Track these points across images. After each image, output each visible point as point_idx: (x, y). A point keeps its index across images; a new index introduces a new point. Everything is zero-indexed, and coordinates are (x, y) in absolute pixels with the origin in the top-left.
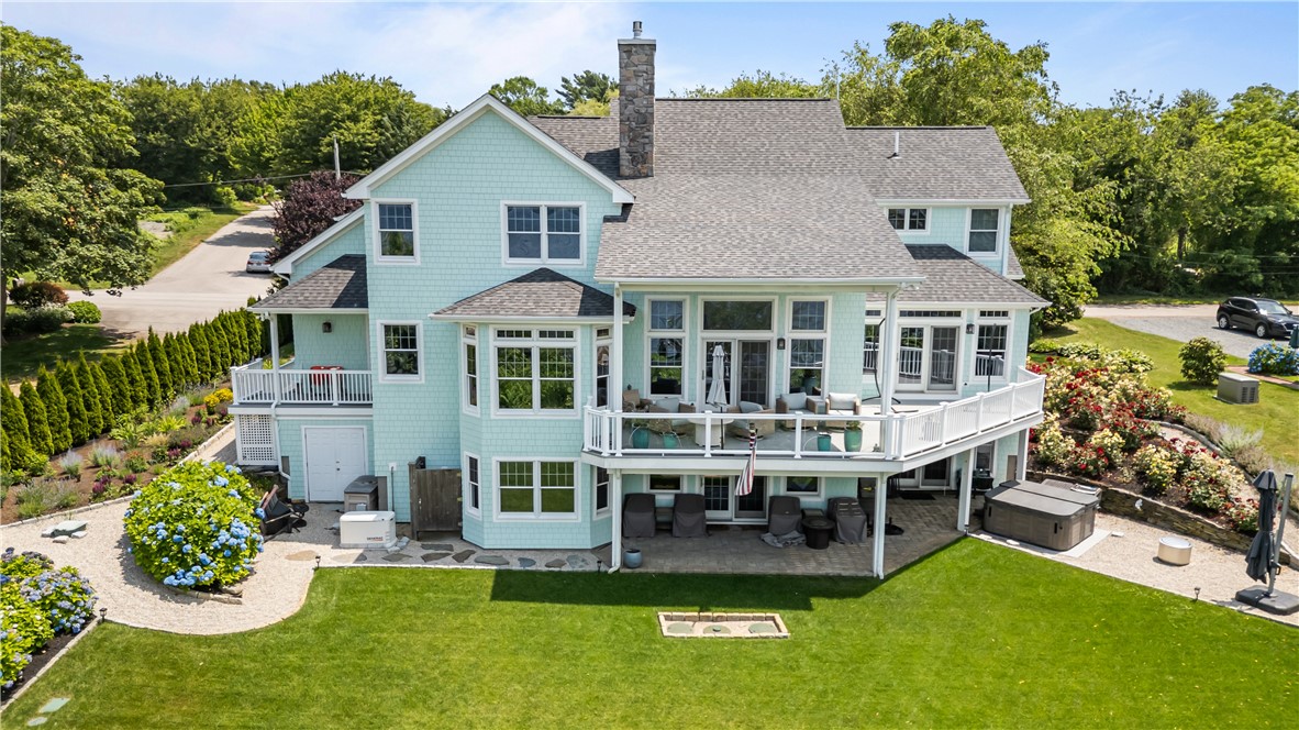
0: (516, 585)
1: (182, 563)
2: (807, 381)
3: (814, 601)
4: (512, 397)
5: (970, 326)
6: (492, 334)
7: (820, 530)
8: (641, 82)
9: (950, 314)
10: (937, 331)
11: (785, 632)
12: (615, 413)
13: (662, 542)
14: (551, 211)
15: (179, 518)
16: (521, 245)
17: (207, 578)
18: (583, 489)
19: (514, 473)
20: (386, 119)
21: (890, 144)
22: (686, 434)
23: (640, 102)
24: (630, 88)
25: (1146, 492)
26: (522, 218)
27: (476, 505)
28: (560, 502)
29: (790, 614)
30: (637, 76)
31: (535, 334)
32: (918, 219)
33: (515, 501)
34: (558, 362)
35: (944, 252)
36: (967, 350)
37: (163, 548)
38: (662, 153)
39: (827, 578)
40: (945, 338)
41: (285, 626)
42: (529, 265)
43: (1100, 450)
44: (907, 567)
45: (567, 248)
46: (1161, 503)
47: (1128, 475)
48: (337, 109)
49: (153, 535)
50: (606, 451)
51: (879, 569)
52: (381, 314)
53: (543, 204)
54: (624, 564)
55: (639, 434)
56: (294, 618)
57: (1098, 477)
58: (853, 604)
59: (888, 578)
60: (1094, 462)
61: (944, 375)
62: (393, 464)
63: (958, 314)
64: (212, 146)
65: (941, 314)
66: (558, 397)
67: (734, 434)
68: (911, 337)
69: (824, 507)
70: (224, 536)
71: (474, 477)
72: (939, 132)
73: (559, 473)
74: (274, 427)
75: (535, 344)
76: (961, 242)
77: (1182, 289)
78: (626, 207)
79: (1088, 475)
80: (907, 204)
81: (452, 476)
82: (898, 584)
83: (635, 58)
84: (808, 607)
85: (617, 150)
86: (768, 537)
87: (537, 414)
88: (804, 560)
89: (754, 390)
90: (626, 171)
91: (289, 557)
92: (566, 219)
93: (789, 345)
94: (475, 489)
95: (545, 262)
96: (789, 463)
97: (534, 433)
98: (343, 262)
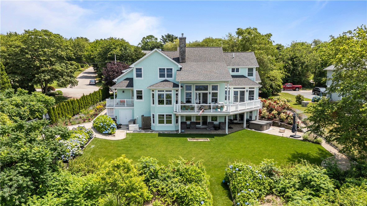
0: (162, 135)
1: (106, 129)
2: (215, 100)
3: (215, 137)
5: (247, 91)
6: (157, 91)
7: (217, 128)
8: (183, 45)
9: (243, 88)
10: (241, 91)
11: (209, 140)
12: (179, 104)
13: (188, 130)
14: (167, 69)
15: (105, 122)
16: (162, 75)
17: (110, 132)
18: (173, 119)
19: (161, 116)
20: (123, 48)
21: (232, 55)
23: (183, 49)
24: (181, 46)
25: (280, 122)
26: (162, 70)
27: (154, 123)
28: (169, 122)
29: (210, 138)
30: (182, 44)
31: (165, 91)
32: (238, 70)
33: (161, 122)
34: (169, 96)
35: (243, 76)
36: (247, 95)
37: (102, 127)
38: (187, 58)
39: (218, 134)
40: (242, 93)
41: (124, 139)
42: (163, 79)
43: (273, 114)
44: (232, 133)
45: (170, 76)
46: (283, 123)
47: (278, 119)
48: (111, 46)
49: (101, 125)
50: (178, 111)
51: (227, 132)
52: (135, 89)
53: (166, 68)
54: (181, 132)
55: (183, 108)
56: (125, 138)
57: (272, 120)
58: (222, 137)
59: (228, 134)
60: (272, 117)
61: (242, 100)
62: (138, 116)
63: (245, 88)
64: (76, 55)
65: (241, 88)
66: (169, 102)
67: (200, 108)
68: (236, 93)
69: (218, 124)
70: (112, 125)
71: (153, 118)
72: (243, 53)
73: (169, 116)
74: (114, 110)
75: (165, 93)
76: (246, 74)
77: (309, 87)
78: (181, 68)
79: (271, 119)
80: (235, 67)
81: (149, 118)
82: (230, 135)
83: (182, 40)
84: (214, 138)
85: (179, 57)
86: (207, 129)
87: (165, 106)
88: (214, 132)
89: (205, 101)
90: (180, 61)
91: (120, 132)
92: (170, 70)
93: (211, 93)
94: (154, 120)
95: (166, 78)
96: (210, 113)
97: (164, 109)
98: (127, 79)
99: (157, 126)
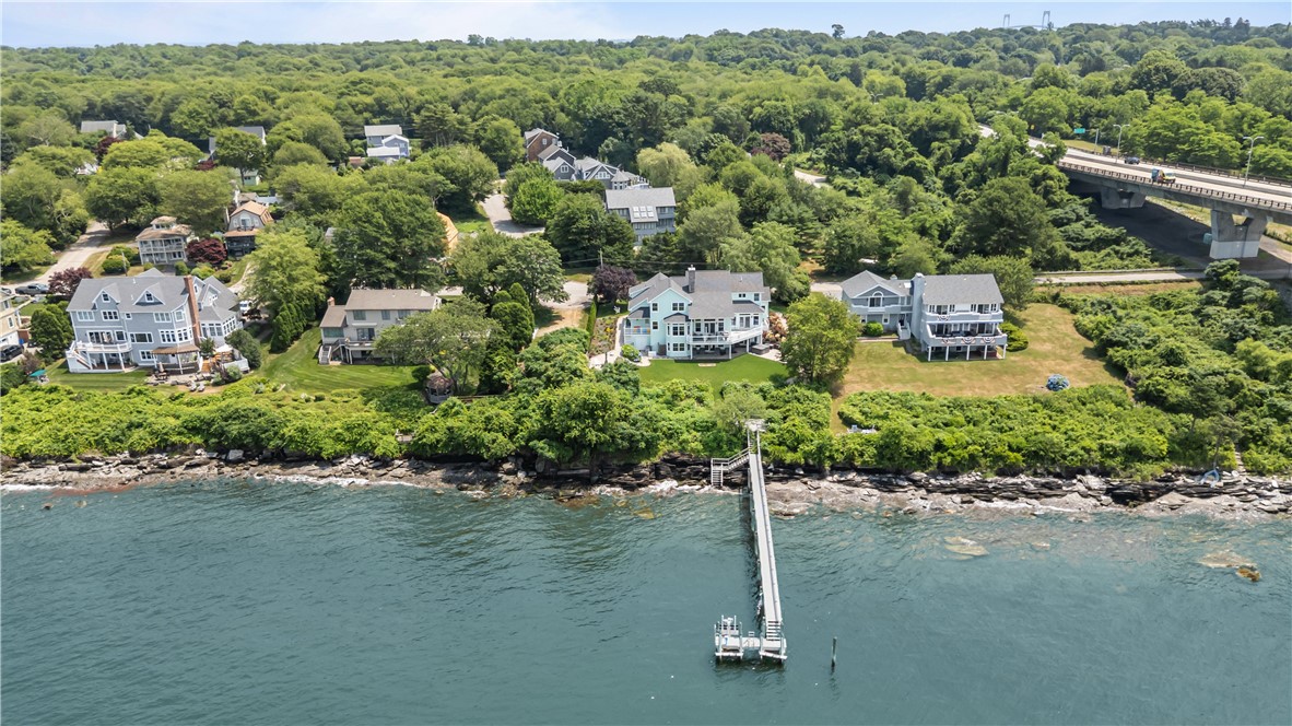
0: (677, 361)
2: (721, 329)
3: (719, 362)
4: (675, 334)
5: (752, 316)
6: (671, 323)
7: (724, 352)
9: (748, 314)
10: (746, 318)
11: (714, 365)
12: (692, 337)
13: (698, 357)
14: (679, 304)
16: (675, 309)
18: (686, 347)
19: (675, 345)
22: (702, 339)
26: (674, 305)
27: (669, 350)
28: (682, 349)
29: (716, 364)
31: (678, 323)
32: (745, 295)
33: (675, 349)
34: (682, 328)
35: (750, 302)
36: (752, 320)
38: (696, 286)
39: (722, 359)
40: (748, 319)
41: (649, 366)
42: (676, 312)
44: (735, 358)
45: (682, 309)
50: (689, 342)
51: (730, 358)
52: (652, 320)
53: (678, 302)
54: (693, 358)
55: (695, 340)
58: (725, 363)
61: (748, 325)
62: (654, 344)
63: (750, 314)
66: (682, 333)
67: (709, 339)
68: (742, 318)
71: (668, 346)
73: (682, 345)
74: (631, 338)
75: (678, 325)
76: (752, 299)
78: (692, 303)
80: (742, 293)
81: (665, 346)
82: (732, 361)
85: (688, 285)
86: (714, 355)
87: (679, 336)
88: (719, 358)
89: (713, 331)
90: (690, 291)
92: (682, 305)
93: (718, 324)
94: (669, 348)
95: (678, 311)
96: (717, 343)
97: (678, 339)
98: (641, 309)
99: (671, 353)
